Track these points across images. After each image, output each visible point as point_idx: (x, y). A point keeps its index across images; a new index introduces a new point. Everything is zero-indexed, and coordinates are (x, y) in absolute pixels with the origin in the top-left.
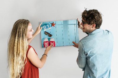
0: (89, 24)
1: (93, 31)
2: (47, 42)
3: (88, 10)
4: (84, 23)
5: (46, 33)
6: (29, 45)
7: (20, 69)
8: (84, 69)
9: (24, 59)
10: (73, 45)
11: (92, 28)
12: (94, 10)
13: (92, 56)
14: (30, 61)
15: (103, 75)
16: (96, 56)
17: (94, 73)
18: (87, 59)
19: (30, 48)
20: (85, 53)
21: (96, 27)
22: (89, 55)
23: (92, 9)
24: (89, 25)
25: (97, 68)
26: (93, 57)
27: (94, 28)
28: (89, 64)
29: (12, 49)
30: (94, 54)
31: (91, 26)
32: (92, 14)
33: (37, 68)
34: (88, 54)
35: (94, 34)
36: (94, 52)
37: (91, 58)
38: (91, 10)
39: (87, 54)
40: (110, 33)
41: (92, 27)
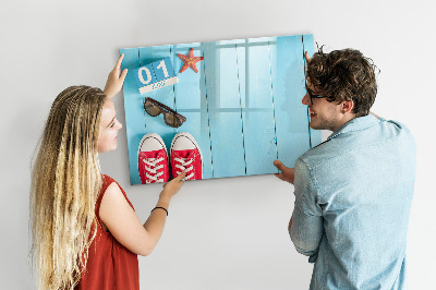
0: (332, 99)
1: (344, 125)
2: (156, 154)
3: (327, 51)
4: (316, 97)
5: (153, 107)
6: (106, 177)
7: (76, 256)
8: (313, 257)
9: (89, 225)
10: (277, 174)
11: (341, 115)
12: (347, 53)
13: (341, 211)
14: (108, 231)
15: (381, 276)
16: (355, 213)
17: (350, 272)
18: (325, 221)
19: (109, 184)
20: (316, 202)
21: (355, 111)
22: (331, 206)
23: (341, 47)
24: (331, 104)
25: (357, 254)
26: (345, 214)
27: (349, 115)
28: (333, 240)
29: (47, 190)
30: (349, 205)
31: (339, 107)
32: (341, 65)
33: (133, 255)
34: (326, 204)
35: (347, 135)
36: (350, 199)
37: (338, 219)
38: (339, 53)
39: (323, 206)
40: (402, 131)
41: (343, 112)
